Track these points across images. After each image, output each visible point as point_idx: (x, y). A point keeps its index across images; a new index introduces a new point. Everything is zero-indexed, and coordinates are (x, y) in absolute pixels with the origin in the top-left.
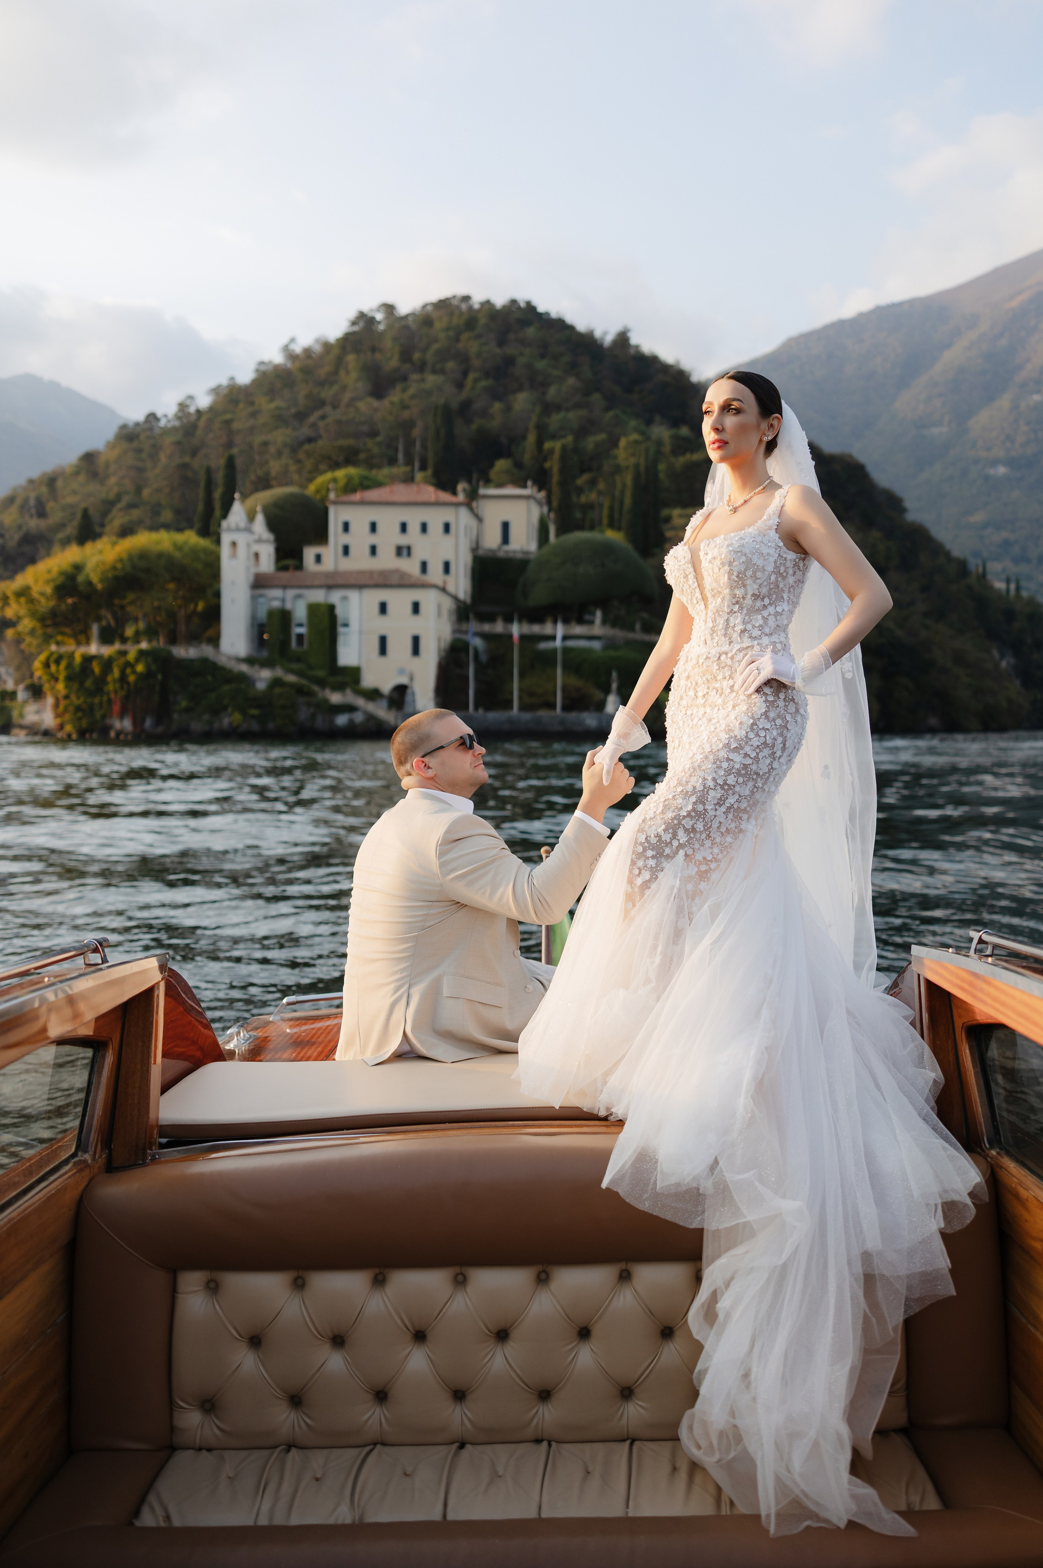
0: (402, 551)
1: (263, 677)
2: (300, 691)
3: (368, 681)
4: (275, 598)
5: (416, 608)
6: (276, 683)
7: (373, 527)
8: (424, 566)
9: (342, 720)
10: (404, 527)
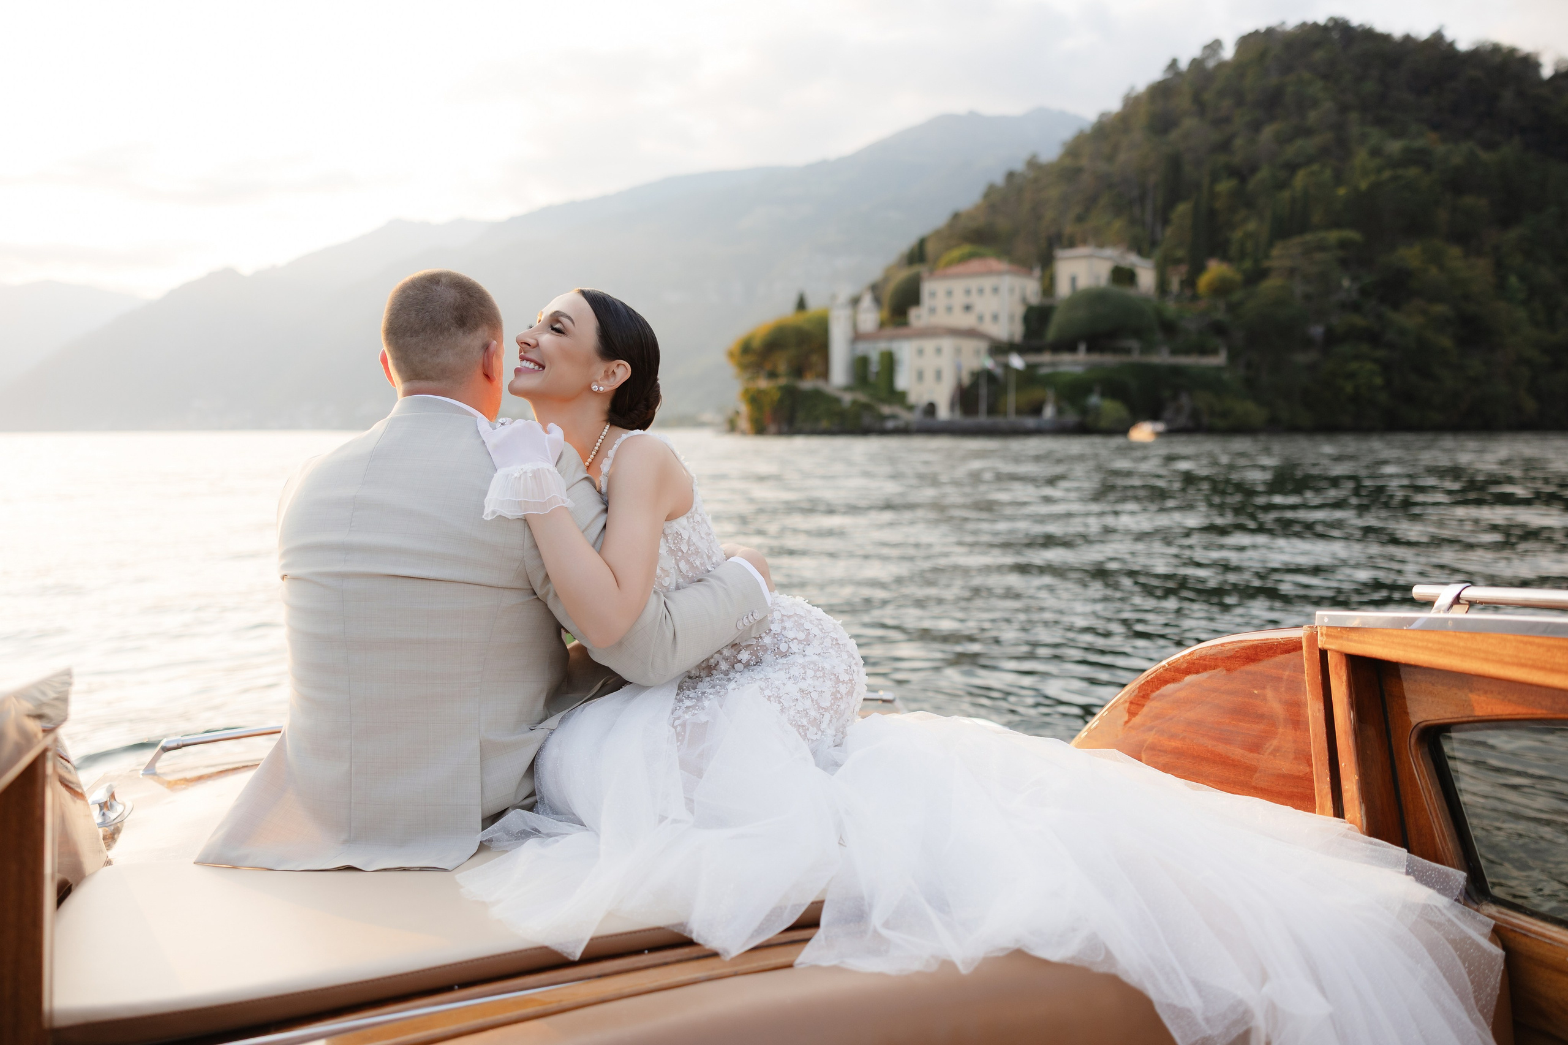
0: (968, 308)
1: (847, 398)
2: (867, 407)
3: (912, 398)
4: (862, 348)
5: (939, 351)
6: (855, 403)
7: (949, 293)
8: (981, 318)
9: (890, 424)
10: (968, 292)
